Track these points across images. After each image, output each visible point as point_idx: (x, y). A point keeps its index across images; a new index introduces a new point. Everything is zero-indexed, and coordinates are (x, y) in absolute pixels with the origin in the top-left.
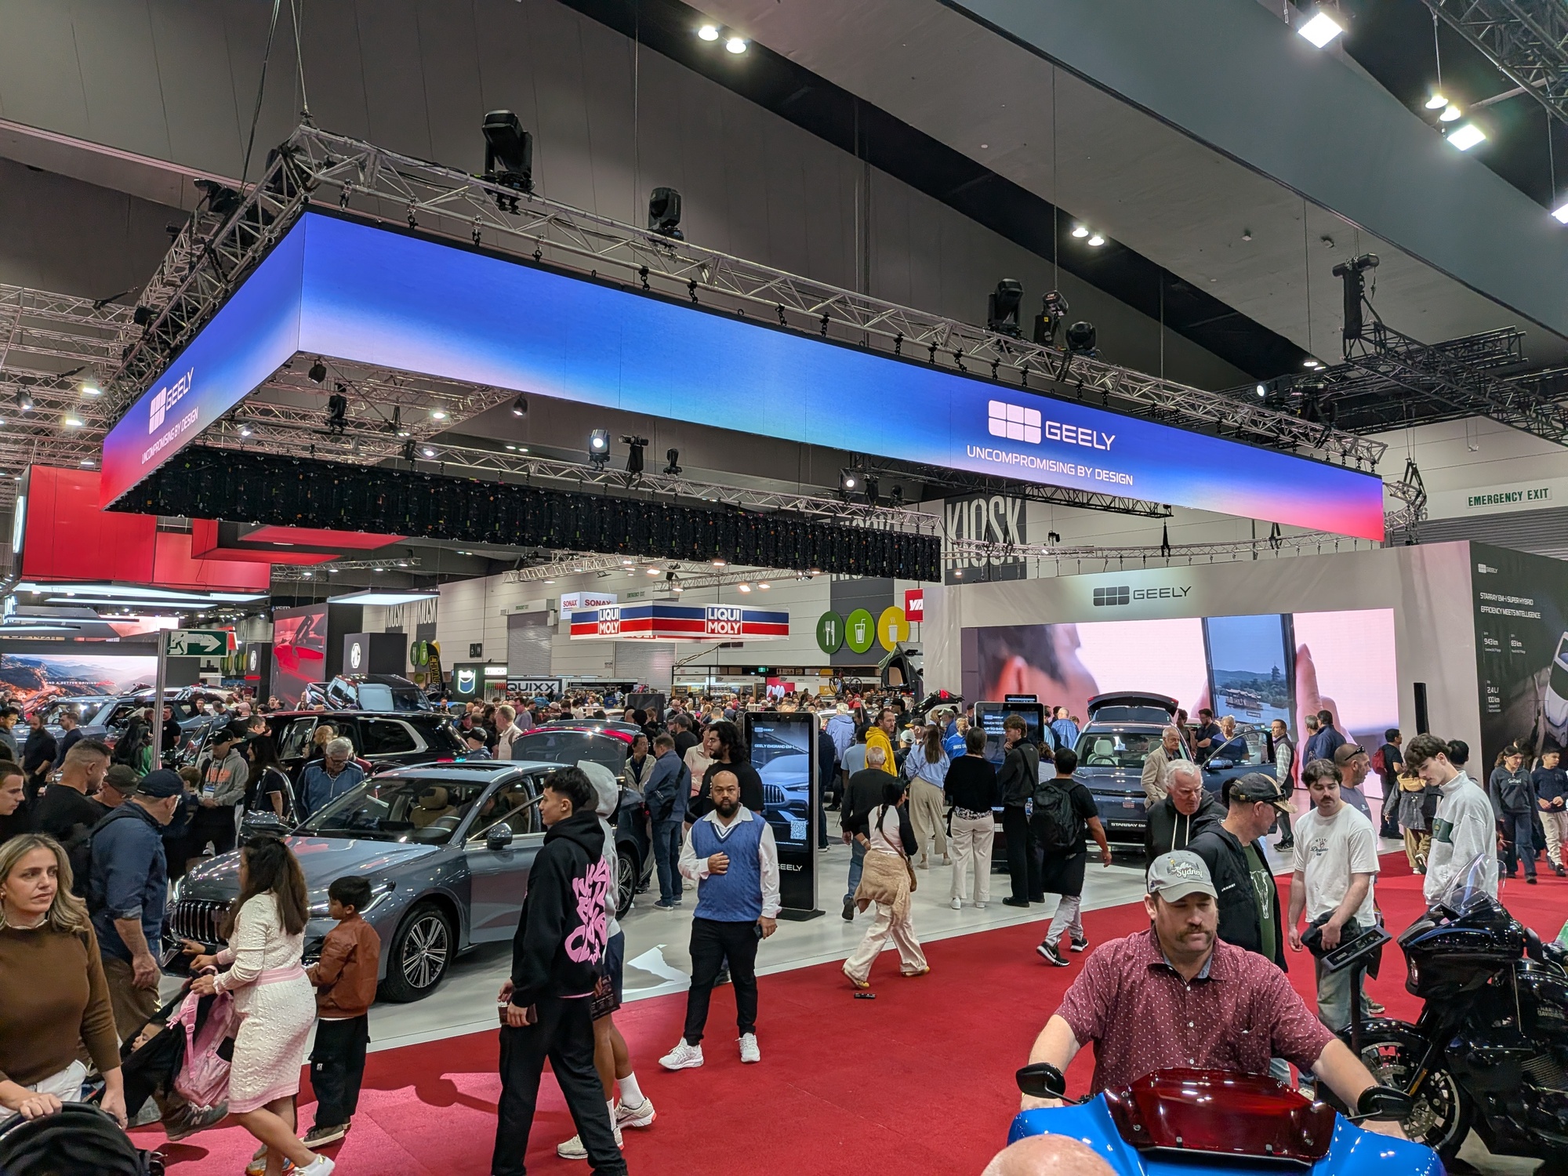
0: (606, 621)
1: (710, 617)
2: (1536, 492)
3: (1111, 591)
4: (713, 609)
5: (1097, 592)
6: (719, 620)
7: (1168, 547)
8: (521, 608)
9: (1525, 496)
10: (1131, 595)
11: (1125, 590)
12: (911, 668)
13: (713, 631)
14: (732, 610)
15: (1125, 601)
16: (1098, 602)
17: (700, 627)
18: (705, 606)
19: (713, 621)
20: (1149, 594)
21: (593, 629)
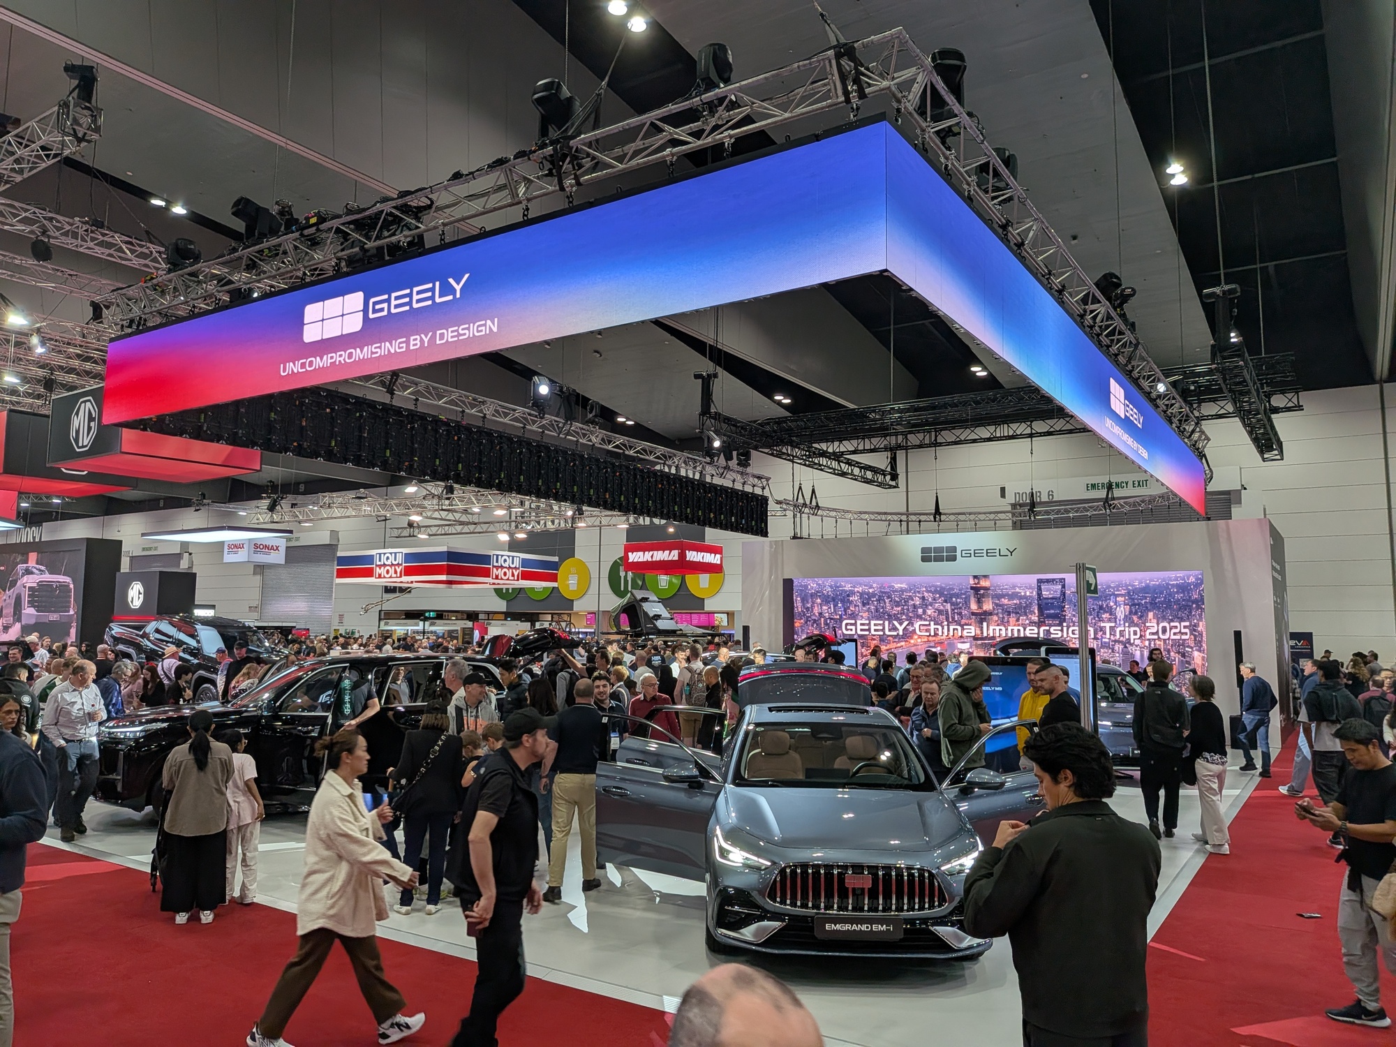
0: (385, 565)
1: (495, 564)
2: (1139, 482)
3: (938, 550)
4: (497, 556)
5: (924, 550)
6: (502, 567)
7: (940, 514)
8: (150, 549)
9: (1130, 484)
10: (958, 554)
11: (954, 549)
12: (646, 614)
13: (497, 577)
14: (513, 557)
15: (954, 559)
16: (924, 559)
17: (486, 573)
18: (491, 553)
19: (497, 567)
20: (976, 553)
21: (369, 573)
